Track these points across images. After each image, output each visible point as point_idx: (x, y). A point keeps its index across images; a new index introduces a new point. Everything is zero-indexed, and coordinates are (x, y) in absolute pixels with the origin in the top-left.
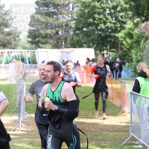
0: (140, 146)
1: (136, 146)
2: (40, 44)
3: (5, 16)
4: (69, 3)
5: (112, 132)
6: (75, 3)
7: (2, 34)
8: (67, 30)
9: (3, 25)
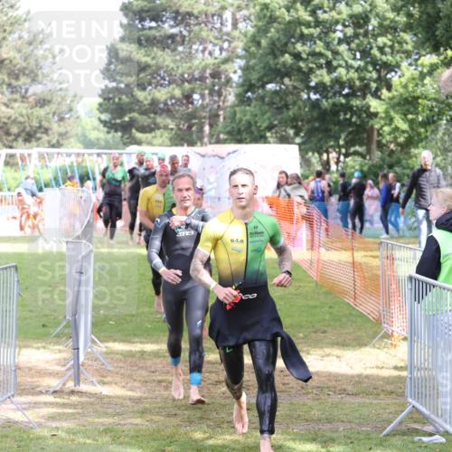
0: (439, 439)
1: (425, 439)
2: (134, 131)
3: (31, 48)
4: (223, 8)
5: (355, 395)
6: (239, 8)
7: (23, 102)
8: (216, 88)
9: (24, 74)
